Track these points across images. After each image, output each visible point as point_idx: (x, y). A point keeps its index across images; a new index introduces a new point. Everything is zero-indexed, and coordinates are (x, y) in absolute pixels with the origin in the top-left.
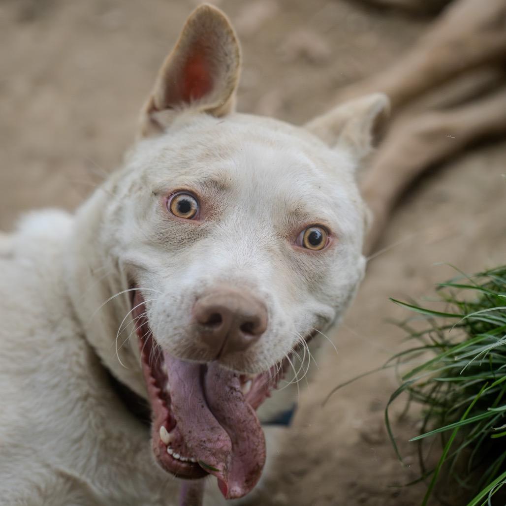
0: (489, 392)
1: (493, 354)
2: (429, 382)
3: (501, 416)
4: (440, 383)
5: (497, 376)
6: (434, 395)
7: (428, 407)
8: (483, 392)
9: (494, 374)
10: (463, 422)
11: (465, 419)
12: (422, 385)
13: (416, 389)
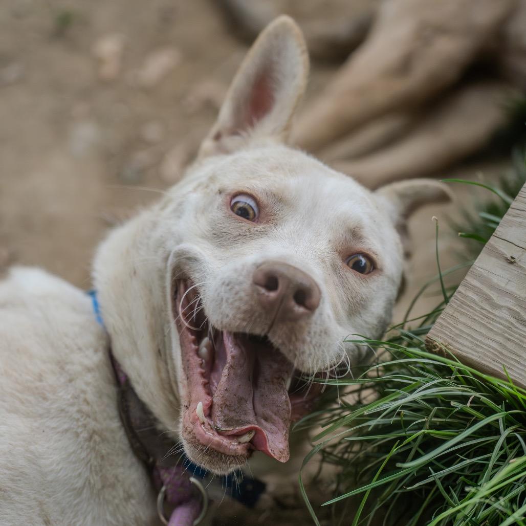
0: (400, 451)
1: (404, 412)
2: (340, 443)
3: (414, 475)
4: (352, 443)
5: (408, 433)
6: (346, 456)
7: (340, 468)
8: (394, 451)
9: (405, 432)
10: (375, 484)
11: (376, 481)
12: (334, 446)
13: (328, 450)
